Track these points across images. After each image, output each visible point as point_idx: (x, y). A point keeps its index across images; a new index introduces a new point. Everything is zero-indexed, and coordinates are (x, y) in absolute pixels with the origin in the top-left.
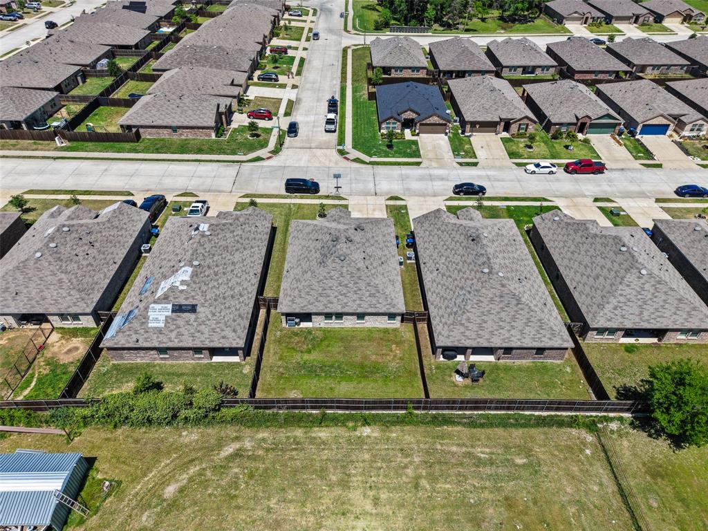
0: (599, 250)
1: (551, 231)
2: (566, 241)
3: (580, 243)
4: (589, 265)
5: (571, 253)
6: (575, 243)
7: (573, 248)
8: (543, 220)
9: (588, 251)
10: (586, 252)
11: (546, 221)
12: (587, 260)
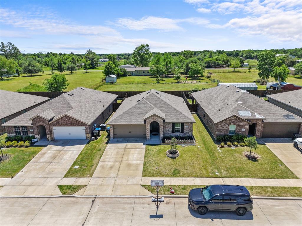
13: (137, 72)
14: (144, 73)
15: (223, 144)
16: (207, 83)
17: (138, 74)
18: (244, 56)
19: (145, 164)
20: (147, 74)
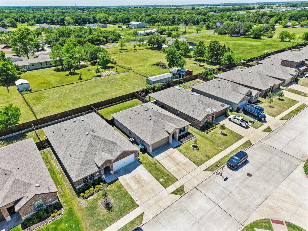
0: (14, 161)
1: (43, 178)
2: (34, 170)
3: (25, 168)
4: (23, 156)
5: (32, 163)
6: (28, 168)
7: (30, 166)
8: (48, 188)
9: (21, 162)
10: (23, 162)
11: (46, 186)
12: (23, 158)
13: (33, 65)
14: (41, 65)
15: (206, 131)
16: (124, 72)
17: (34, 67)
18: (102, 20)
19: (190, 159)
20: (46, 66)
